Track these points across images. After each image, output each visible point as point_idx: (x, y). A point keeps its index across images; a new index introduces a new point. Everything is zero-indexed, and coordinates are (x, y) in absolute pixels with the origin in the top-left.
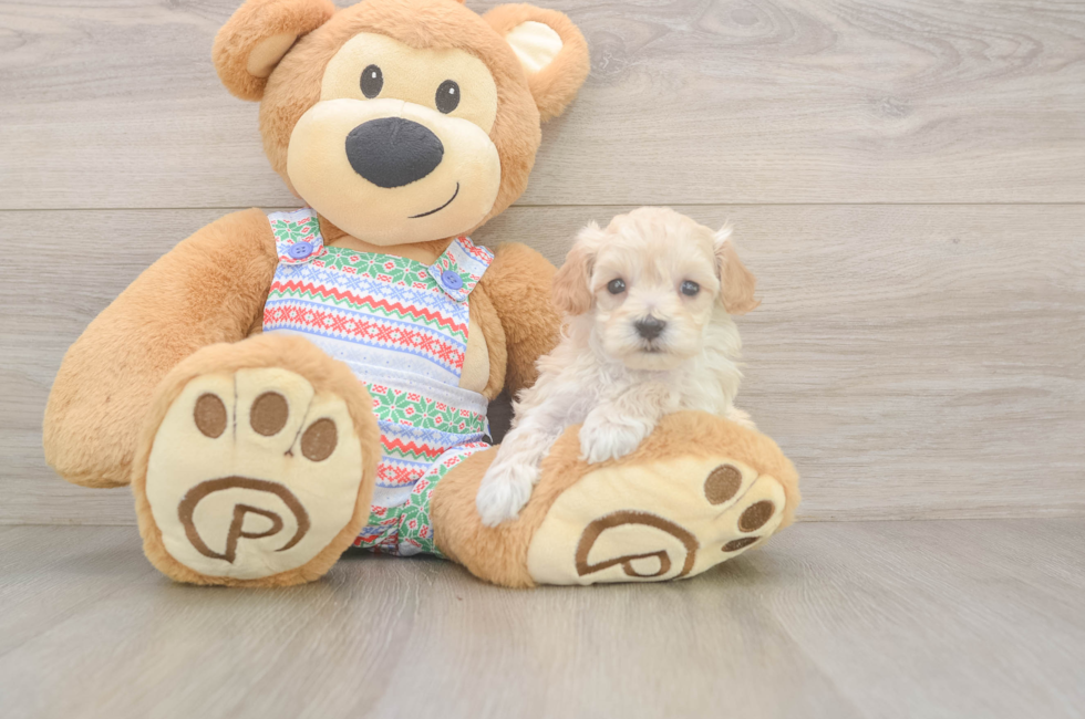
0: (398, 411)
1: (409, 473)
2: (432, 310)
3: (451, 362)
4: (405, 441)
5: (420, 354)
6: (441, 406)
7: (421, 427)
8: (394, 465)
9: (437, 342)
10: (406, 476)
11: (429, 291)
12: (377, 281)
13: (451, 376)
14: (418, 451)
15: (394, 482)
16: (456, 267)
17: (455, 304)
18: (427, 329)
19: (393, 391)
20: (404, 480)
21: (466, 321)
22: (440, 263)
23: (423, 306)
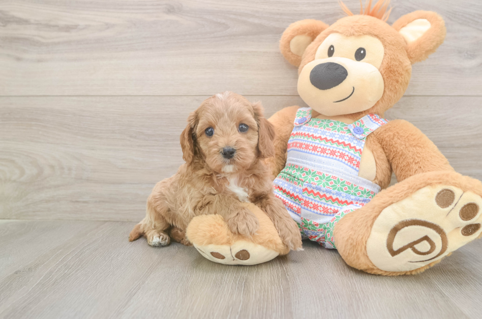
0: (326, 183)
1: (328, 209)
2: (347, 142)
3: (354, 165)
4: (328, 195)
5: (339, 160)
6: (348, 183)
7: (336, 190)
8: (323, 205)
11: (348, 135)
12: (325, 130)
13: (354, 171)
14: (334, 200)
15: (322, 212)
16: (363, 126)
17: (358, 140)
18: (343, 150)
19: (325, 174)
20: (326, 212)
21: (362, 148)
22: (355, 124)
23: (343, 140)
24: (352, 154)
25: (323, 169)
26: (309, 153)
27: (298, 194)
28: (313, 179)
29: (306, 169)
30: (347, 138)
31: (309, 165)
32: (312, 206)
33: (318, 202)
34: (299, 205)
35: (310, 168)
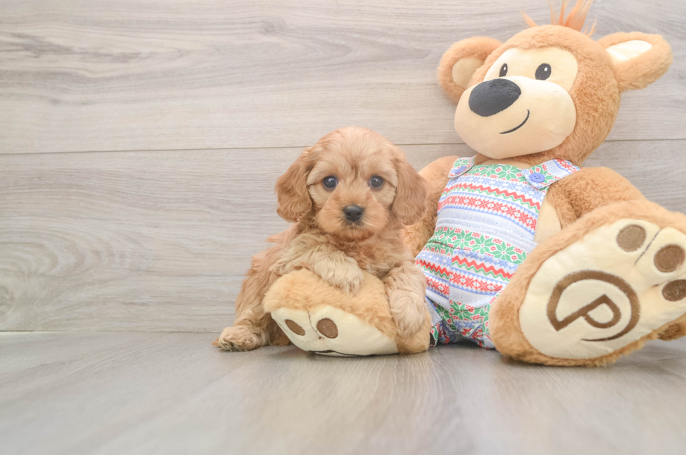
0: (485, 248)
1: (488, 285)
2: (519, 193)
3: (528, 225)
4: (488, 265)
5: (505, 217)
6: (518, 250)
7: (500, 259)
8: (480, 279)
9: (519, 211)
10: (486, 286)
11: (521, 183)
12: (489, 178)
13: (527, 233)
14: (496, 273)
15: (479, 290)
16: (545, 173)
17: (536, 191)
18: (513, 204)
19: (484, 236)
20: (484, 289)
21: (541, 200)
22: (534, 169)
23: (514, 191)
24: (525, 210)
25: (481, 229)
26: (463, 208)
27: (445, 266)
28: (466, 244)
29: (458, 230)
30: (520, 187)
31: (462, 224)
32: (464, 281)
33: (474, 275)
34: (446, 282)
35: (464, 228)
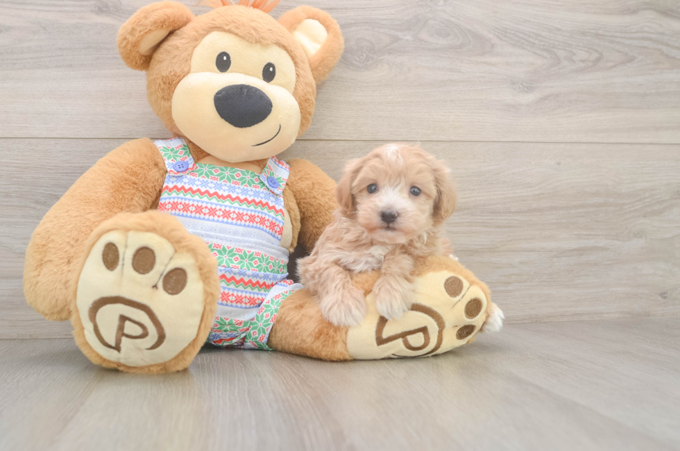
0: (249, 263)
1: (255, 300)
2: (264, 201)
3: (276, 232)
4: (254, 280)
5: (259, 228)
6: (272, 258)
7: (262, 272)
8: (248, 295)
9: (268, 220)
11: (262, 189)
14: (261, 286)
15: (249, 304)
19: (246, 251)
20: (253, 304)
23: (259, 199)
26: (218, 221)
28: (231, 260)
29: (217, 246)
32: (234, 299)
